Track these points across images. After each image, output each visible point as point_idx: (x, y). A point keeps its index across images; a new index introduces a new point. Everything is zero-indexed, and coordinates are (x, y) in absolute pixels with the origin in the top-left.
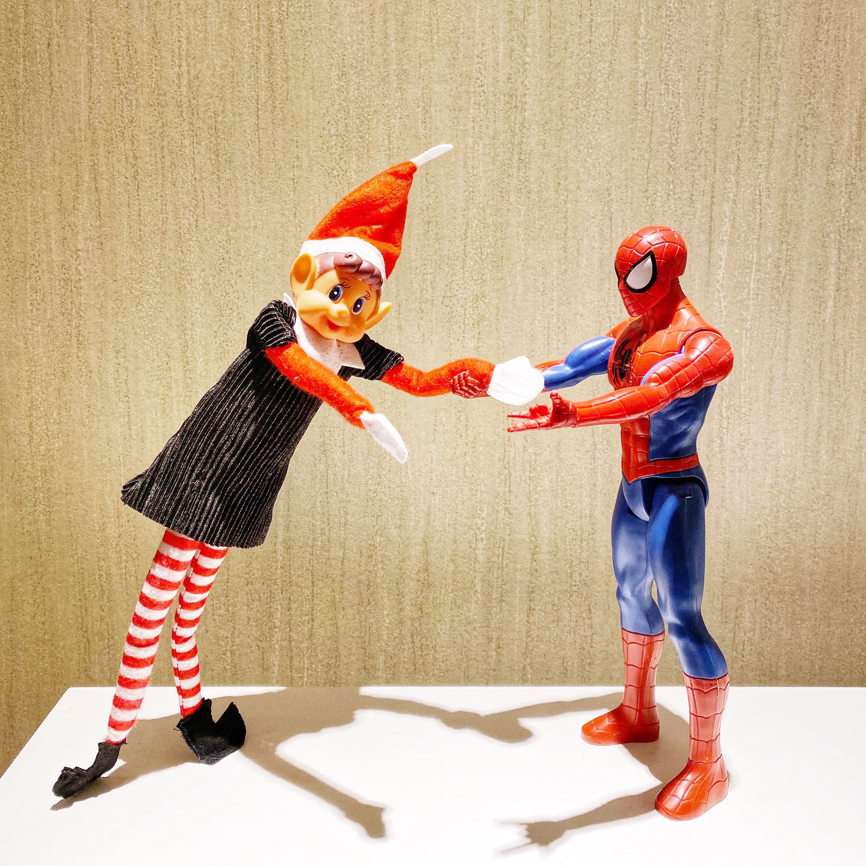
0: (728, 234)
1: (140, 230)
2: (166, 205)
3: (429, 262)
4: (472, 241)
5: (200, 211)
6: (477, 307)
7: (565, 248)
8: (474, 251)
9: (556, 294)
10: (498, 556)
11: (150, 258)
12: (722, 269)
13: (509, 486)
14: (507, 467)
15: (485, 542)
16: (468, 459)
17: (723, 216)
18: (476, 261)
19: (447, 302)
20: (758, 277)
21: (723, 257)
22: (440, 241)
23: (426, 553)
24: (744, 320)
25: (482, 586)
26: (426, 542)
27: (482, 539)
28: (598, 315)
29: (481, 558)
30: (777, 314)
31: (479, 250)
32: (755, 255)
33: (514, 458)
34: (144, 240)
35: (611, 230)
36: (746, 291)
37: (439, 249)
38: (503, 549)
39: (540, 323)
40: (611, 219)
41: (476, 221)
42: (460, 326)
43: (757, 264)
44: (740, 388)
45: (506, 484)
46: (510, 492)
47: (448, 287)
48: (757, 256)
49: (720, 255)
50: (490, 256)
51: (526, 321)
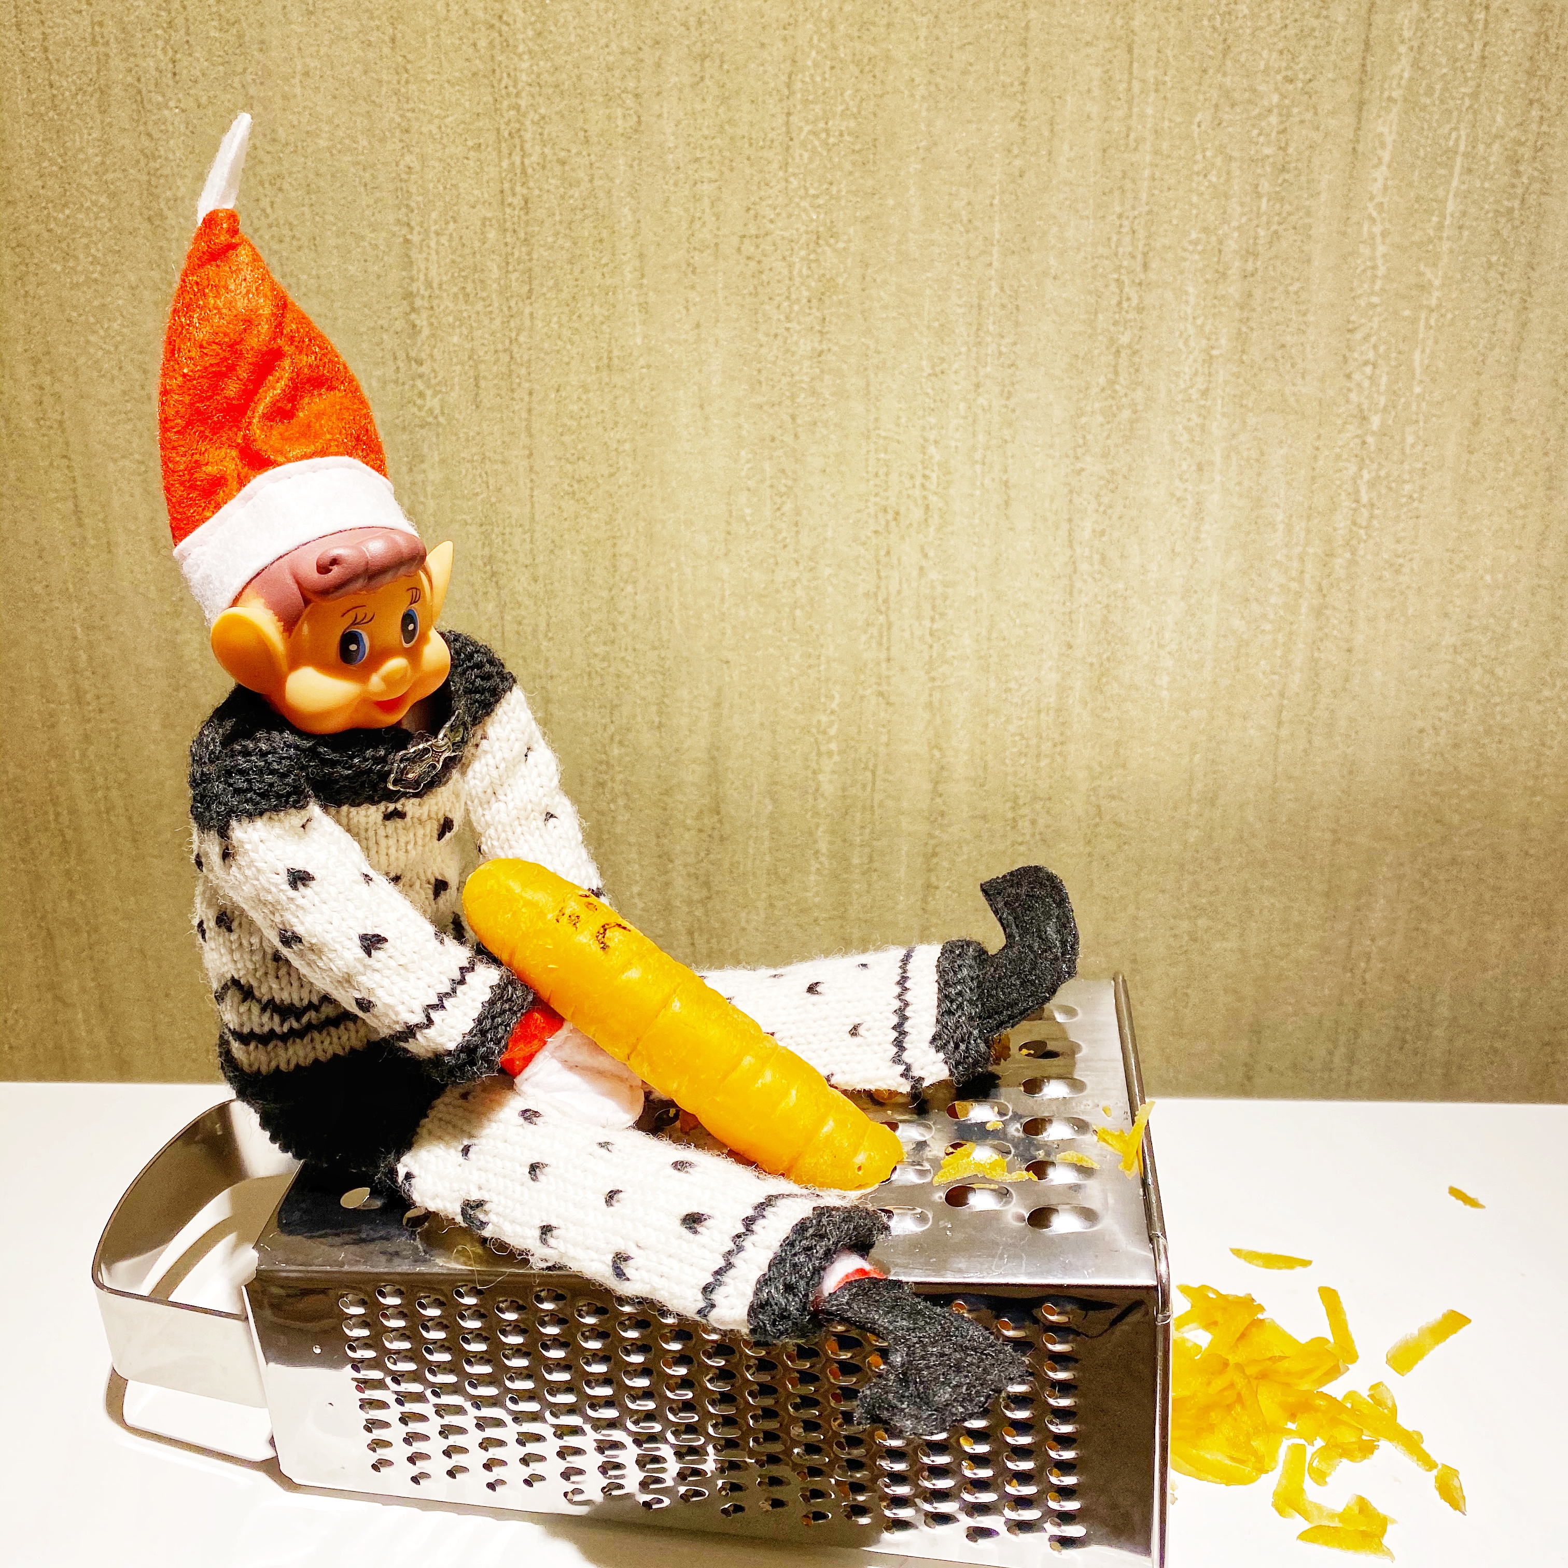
0: (1403, 82)
1: (51, 86)
2: (101, 24)
3: (706, 154)
4: (805, 102)
5: (178, 36)
6: (817, 260)
7: (1021, 119)
8: (809, 128)
9: (997, 227)
10: (864, 787)
11: (81, 150)
12: (1384, 168)
13: (888, 649)
14: (883, 609)
15: (836, 758)
16: (799, 592)
17: (1396, 39)
18: (814, 151)
19: (748, 248)
20: (1464, 187)
21: (1389, 139)
22: (732, 102)
23: (715, 777)
24: (1423, 288)
25: (831, 843)
26: (713, 758)
27: (830, 754)
28: (1094, 278)
29: (828, 788)
30: (1502, 274)
31: (822, 125)
32: (1463, 133)
33: (899, 592)
34: (64, 106)
35: (1131, 73)
36: (1435, 219)
37: (729, 122)
38: (874, 773)
39: (960, 297)
40: (1130, 50)
41: (814, 54)
42: (779, 307)
43: (1466, 155)
44: (1403, 440)
45: (880, 644)
46: (889, 660)
47: (752, 212)
48: (1468, 135)
49: (1381, 135)
50: (847, 138)
51: (928, 292)
